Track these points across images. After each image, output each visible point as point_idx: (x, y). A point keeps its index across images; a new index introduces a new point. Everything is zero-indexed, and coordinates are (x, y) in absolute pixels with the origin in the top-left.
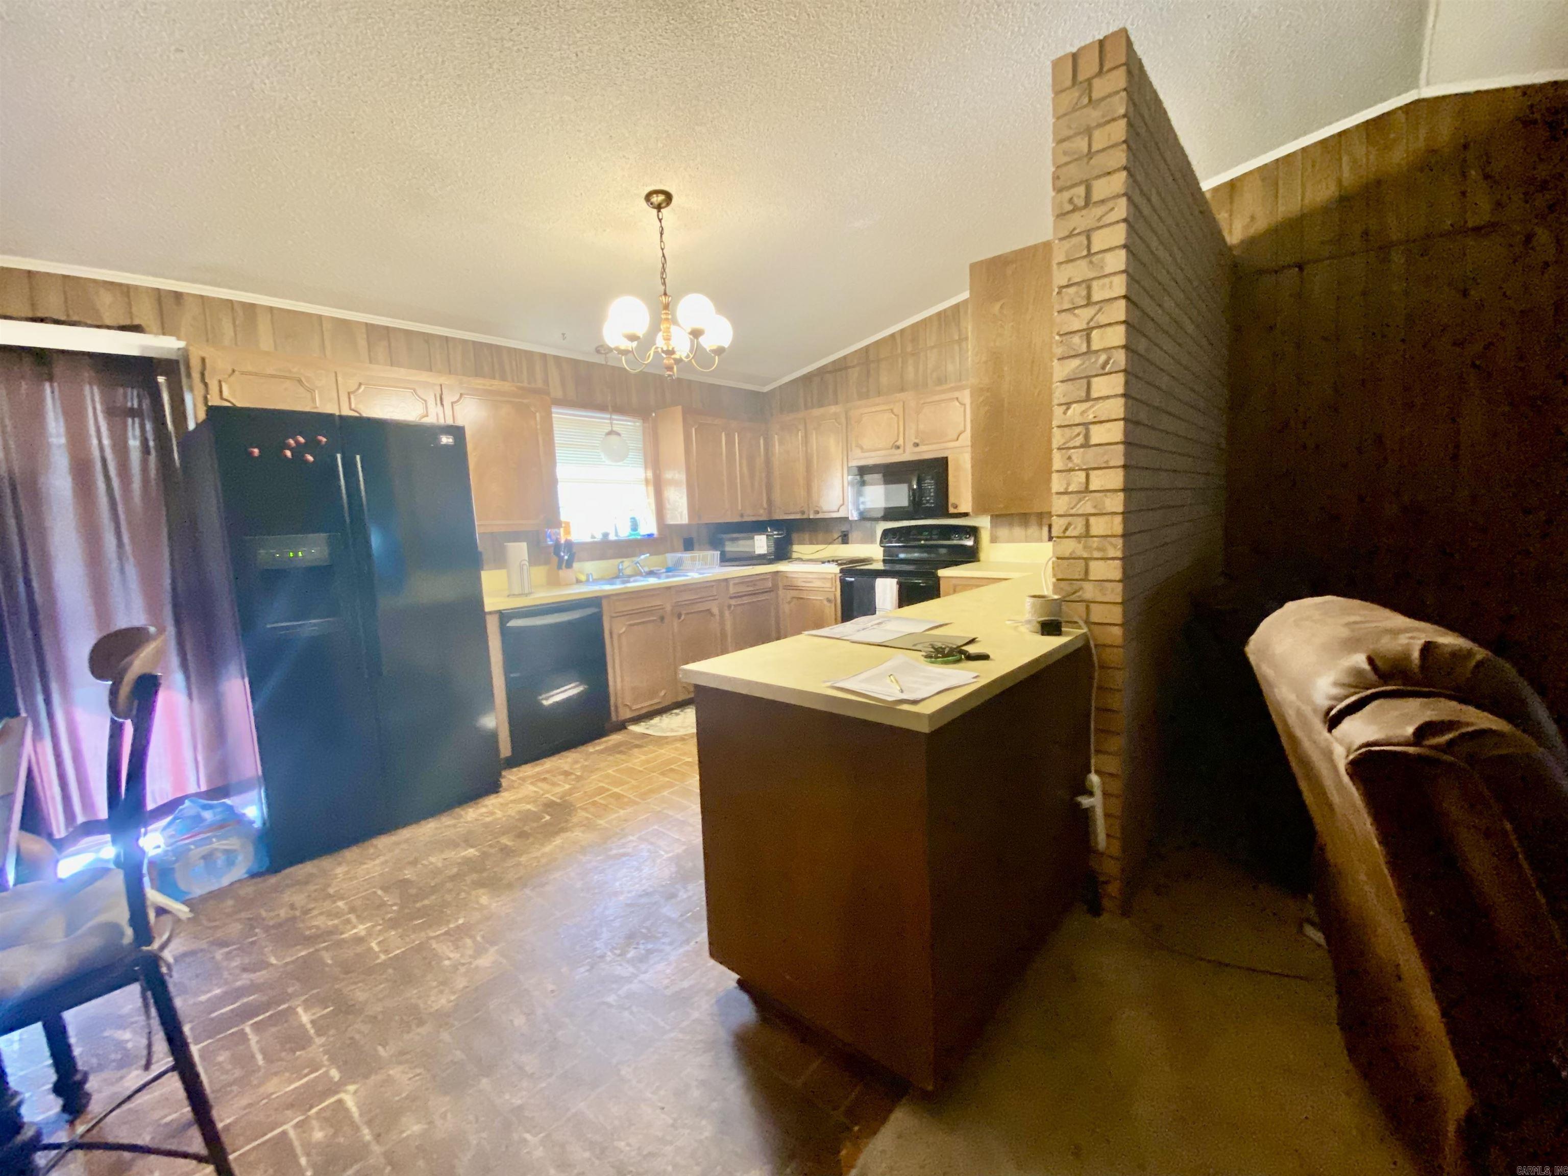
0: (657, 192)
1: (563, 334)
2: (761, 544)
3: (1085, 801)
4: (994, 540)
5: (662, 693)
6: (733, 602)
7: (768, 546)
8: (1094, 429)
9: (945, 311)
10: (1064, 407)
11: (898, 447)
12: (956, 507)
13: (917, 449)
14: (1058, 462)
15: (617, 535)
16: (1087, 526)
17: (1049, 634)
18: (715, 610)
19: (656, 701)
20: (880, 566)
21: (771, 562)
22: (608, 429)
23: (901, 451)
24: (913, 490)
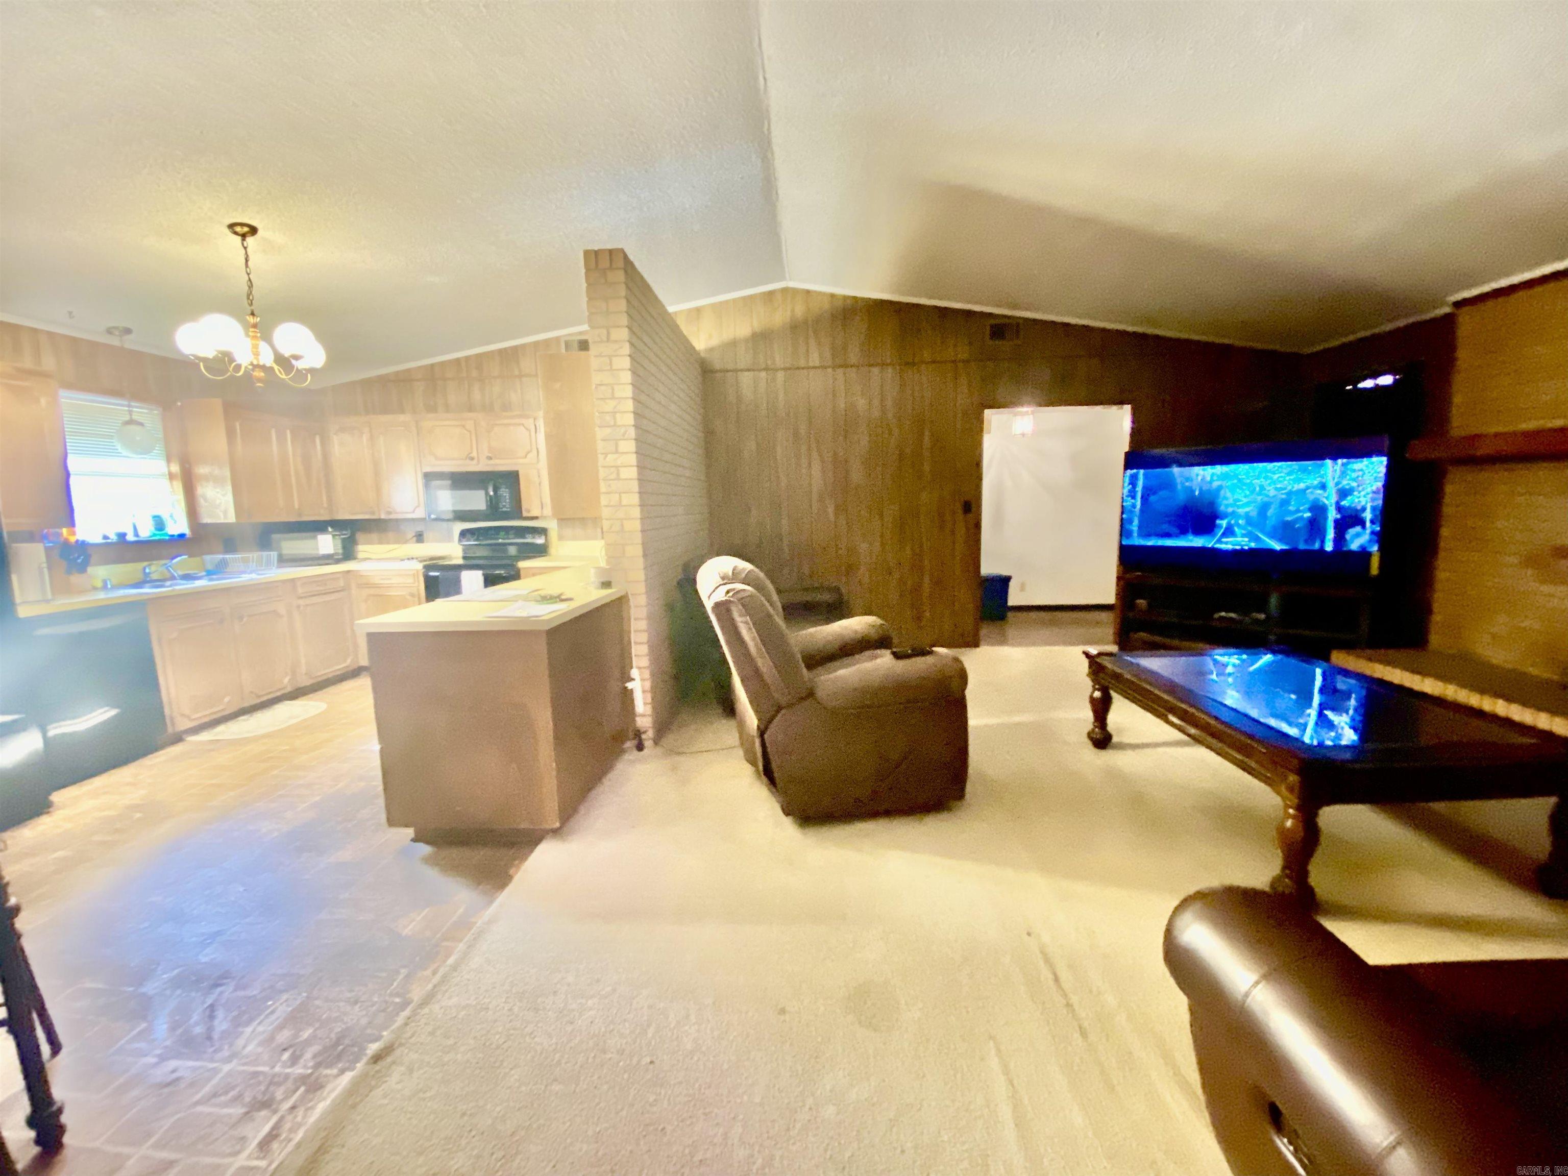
0: (242, 225)
1: (70, 313)
2: (326, 543)
3: (629, 685)
4: (561, 538)
5: (226, 700)
6: (301, 602)
7: (335, 546)
8: (622, 469)
9: (505, 349)
10: (604, 456)
11: (472, 459)
12: (529, 511)
13: (492, 462)
14: (603, 488)
15: (136, 535)
16: (622, 525)
17: (606, 588)
18: (282, 610)
19: (221, 707)
20: (460, 562)
21: (338, 561)
22: (127, 418)
23: (475, 462)
24: (490, 496)
